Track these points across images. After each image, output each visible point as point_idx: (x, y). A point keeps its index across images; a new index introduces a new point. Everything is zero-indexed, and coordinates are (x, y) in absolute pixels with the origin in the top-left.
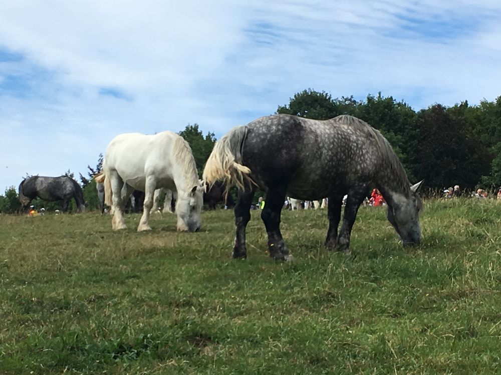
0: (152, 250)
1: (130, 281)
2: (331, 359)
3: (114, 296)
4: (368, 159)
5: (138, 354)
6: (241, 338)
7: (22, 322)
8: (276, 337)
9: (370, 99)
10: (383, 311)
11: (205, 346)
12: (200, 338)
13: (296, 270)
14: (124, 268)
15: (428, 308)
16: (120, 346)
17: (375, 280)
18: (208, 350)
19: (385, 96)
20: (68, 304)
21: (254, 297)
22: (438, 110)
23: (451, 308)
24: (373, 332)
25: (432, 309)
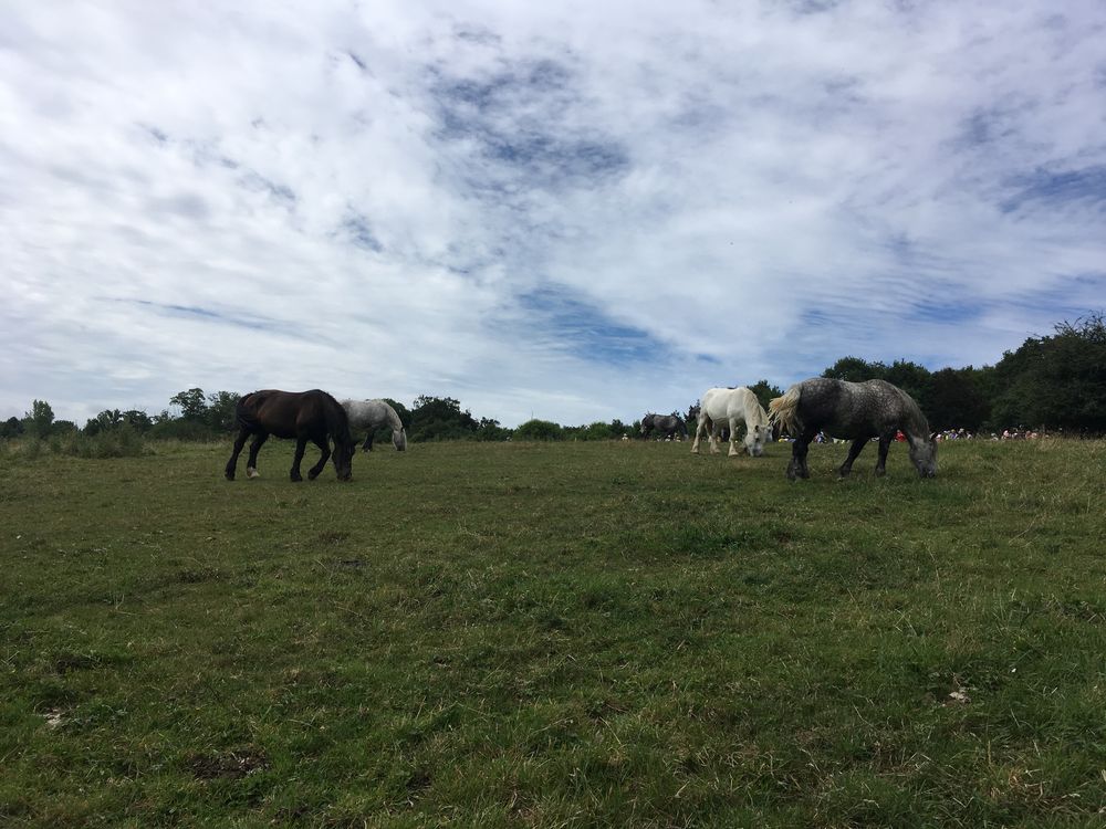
0: (741, 470)
1: (728, 491)
2: (884, 558)
3: (718, 502)
4: (892, 409)
5: (739, 545)
6: (813, 538)
7: (656, 517)
8: (839, 538)
9: (896, 364)
10: (920, 524)
11: (787, 541)
12: (783, 536)
13: (849, 489)
14: (723, 482)
15: (955, 523)
16: (727, 539)
17: (911, 499)
18: (790, 546)
19: (907, 361)
20: (686, 505)
21: (819, 508)
22: (949, 372)
23: (974, 524)
24: (914, 539)
25: (958, 524)
